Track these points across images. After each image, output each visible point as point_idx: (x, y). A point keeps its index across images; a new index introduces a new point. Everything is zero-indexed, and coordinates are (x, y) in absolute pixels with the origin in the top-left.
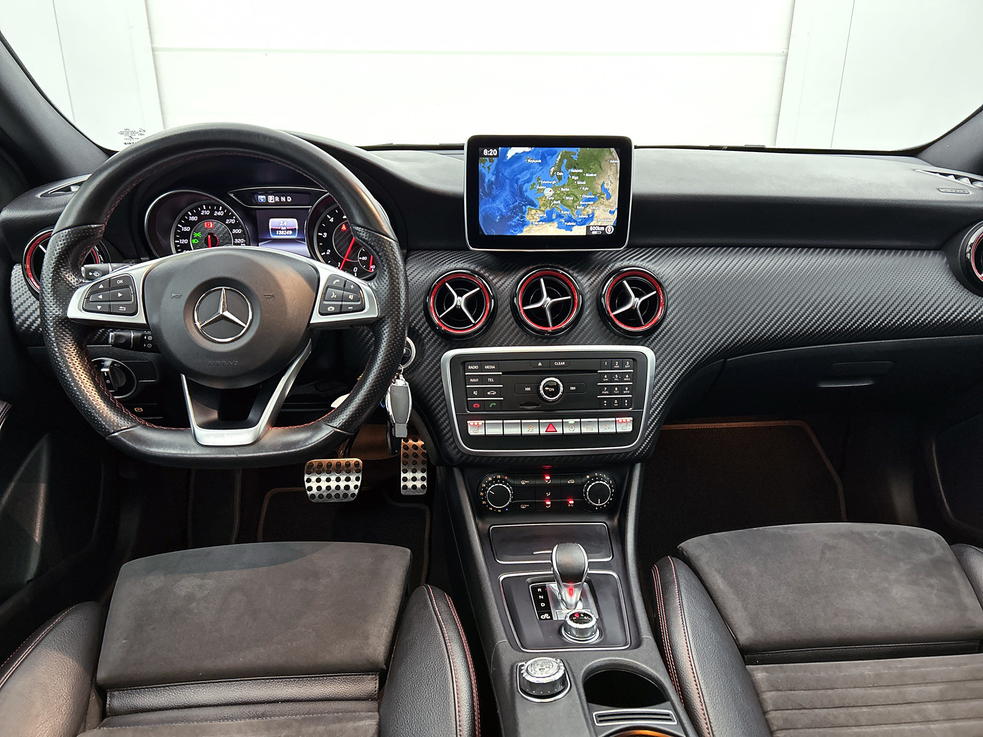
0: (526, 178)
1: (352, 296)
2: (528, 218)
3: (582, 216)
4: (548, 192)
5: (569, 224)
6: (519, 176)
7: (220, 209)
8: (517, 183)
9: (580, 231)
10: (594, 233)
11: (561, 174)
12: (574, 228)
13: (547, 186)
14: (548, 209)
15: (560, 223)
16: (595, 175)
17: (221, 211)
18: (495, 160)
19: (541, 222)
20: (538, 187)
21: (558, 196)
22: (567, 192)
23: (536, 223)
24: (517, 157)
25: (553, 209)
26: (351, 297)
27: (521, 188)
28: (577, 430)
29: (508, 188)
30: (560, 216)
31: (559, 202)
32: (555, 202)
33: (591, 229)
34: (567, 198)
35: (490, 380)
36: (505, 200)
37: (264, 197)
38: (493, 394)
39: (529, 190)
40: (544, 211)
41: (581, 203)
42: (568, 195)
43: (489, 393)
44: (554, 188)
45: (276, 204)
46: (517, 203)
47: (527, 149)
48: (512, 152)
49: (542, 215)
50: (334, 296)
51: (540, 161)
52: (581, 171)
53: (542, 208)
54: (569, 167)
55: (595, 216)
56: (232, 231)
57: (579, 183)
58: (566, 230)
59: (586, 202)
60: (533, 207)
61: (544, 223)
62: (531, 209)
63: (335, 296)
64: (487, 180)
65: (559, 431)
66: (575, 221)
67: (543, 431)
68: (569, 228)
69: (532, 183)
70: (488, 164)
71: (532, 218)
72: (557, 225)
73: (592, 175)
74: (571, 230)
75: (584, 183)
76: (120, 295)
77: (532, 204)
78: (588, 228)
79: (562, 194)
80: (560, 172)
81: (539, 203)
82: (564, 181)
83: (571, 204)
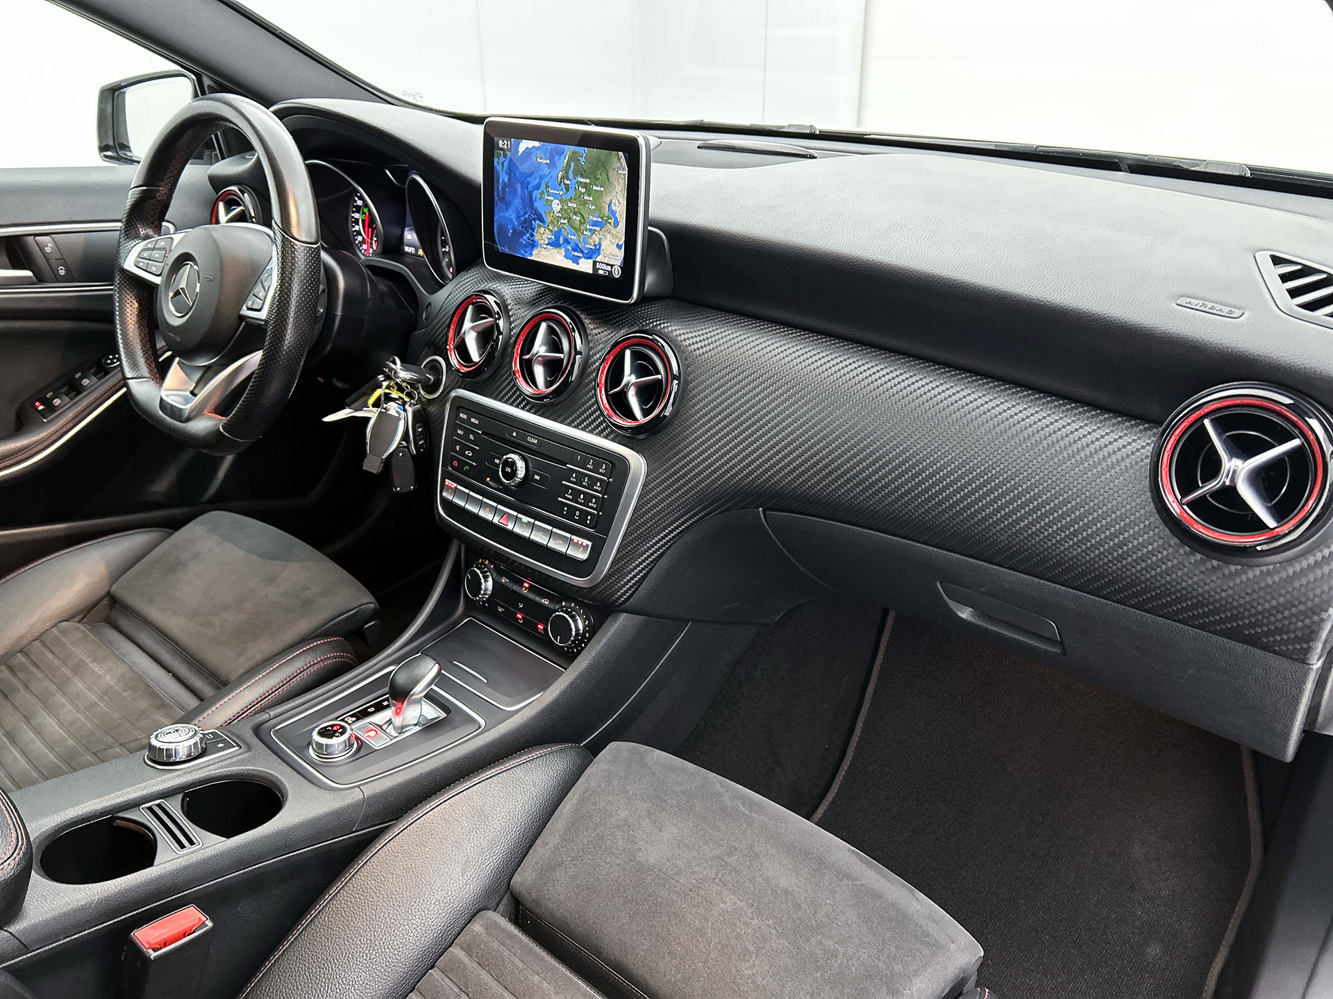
0: (535, 183)
2: (537, 237)
3: (589, 246)
4: (556, 206)
5: (576, 254)
6: (529, 179)
8: (527, 188)
9: (585, 266)
10: (601, 272)
11: (568, 182)
12: (580, 261)
13: (556, 196)
14: (556, 229)
15: (567, 250)
16: (602, 189)
18: (509, 154)
19: (549, 247)
20: (546, 197)
21: (565, 213)
22: (574, 208)
23: (545, 246)
24: (528, 152)
25: (561, 230)
27: (531, 195)
28: (525, 533)
29: (519, 194)
30: (567, 241)
31: (566, 221)
32: (562, 221)
33: (598, 266)
34: (574, 217)
36: (517, 209)
38: (470, 455)
39: (538, 199)
40: (551, 231)
41: (588, 227)
42: (575, 214)
43: (466, 453)
44: (562, 201)
46: (527, 216)
47: (537, 144)
48: (525, 145)
49: (549, 237)
51: (548, 161)
52: (588, 181)
53: (551, 227)
54: (576, 174)
55: (602, 248)
57: (585, 198)
58: (573, 262)
59: (593, 226)
60: (542, 224)
61: (551, 248)
62: (540, 226)
64: (501, 181)
65: (510, 527)
66: (582, 252)
67: (496, 520)
68: (576, 260)
69: (540, 190)
70: (502, 159)
71: (540, 238)
72: (564, 254)
73: (598, 189)
74: (578, 264)
75: (591, 199)
76: (157, 256)
77: (542, 220)
78: (595, 263)
79: (569, 211)
80: (568, 179)
81: (548, 219)
82: (571, 193)
83: (577, 227)
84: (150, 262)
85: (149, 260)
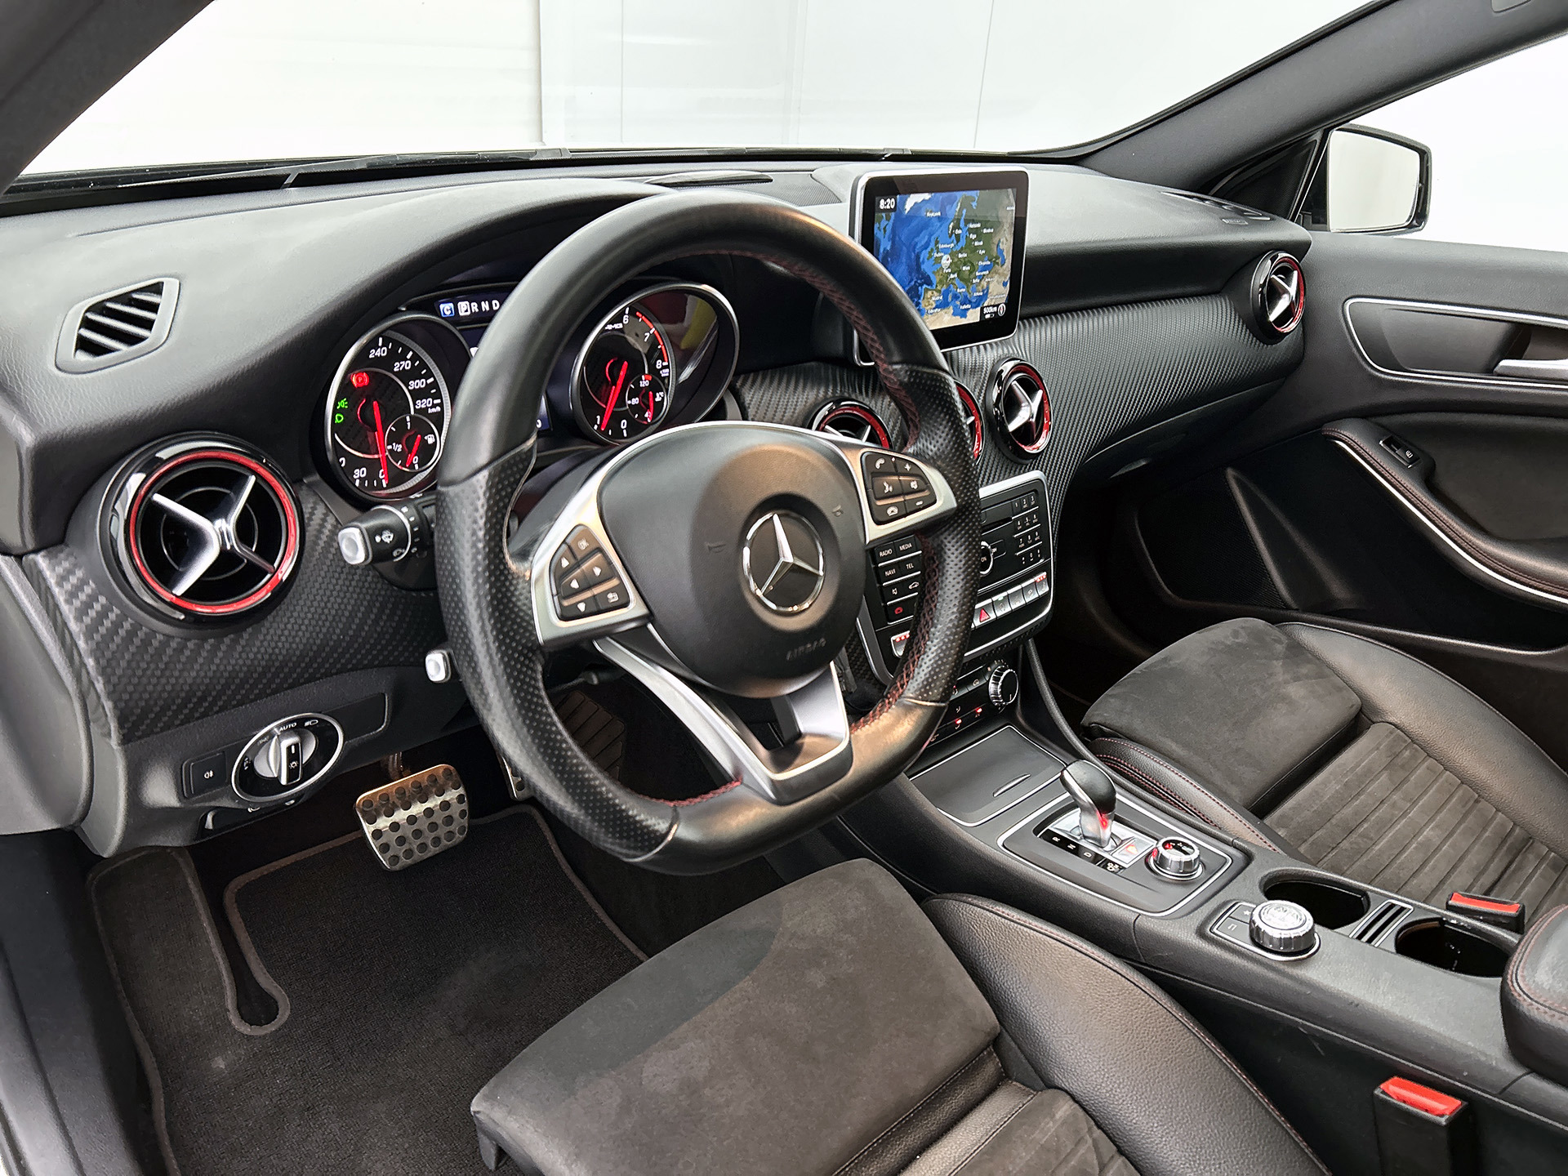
0: (923, 243)
1: (915, 482)
2: (923, 303)
3: (978, 294)
5: (965, 307)
6: (916, 240)
7: (380, 344)
8: (914, 251)
9: (973, 317)
10: (987, 316)
11: (960, 232)
12: (969, 313)
13: (945, 251)
14: (945, 287)
15: (955, 307)
16: (992, 231)
18: (893, 215)
19: (937, 310)
20: (936, 255)
21: (956, 266)
22: (964, 258)
23: (932, 311)
24: (916, 209)
25: (950, 287)
26: (914, 485)
27: (918, 257)
28: (1006, 608)
29: (904, 260)
30: (956, 297)
31: (956, 275)
32: (952, 276)
33: (985, 311)
34: (964, 268)
35: (910, 566)
37: (451, 305)
38: (916, 586)
39: (926, 260)
40: (939, 291)
41: (977, 274)
42: (965, 264)
43: (910, 587)
44: (952, 254)
45: (474, 317)
46: (913, 283)
47: (927, 196)
48: (913, 200)
49: (938, 298)
50: (888, 489)
51: (939, 214)
52: (978, 226)
53: (939, 288)
54: (967, 221)
55: (990, 291)
56: (407, 386)
57: (976, 244)
58: (961, 317)
59: (982, 271)
60: (929, 287)
61: (939, 310)
62: (927, 290)
63: (891, 489)
64: (882, 250)
65: (993, 616)
66: (970, 302)
67: (977, 622)
68: (963, 314)
69: (929, 249)
70: (884, 223)
71: (927, 304)
72: (952, 311)
73: (989, 231)
74: (965, 316)
75: (982, 243)
77: (929, 283)
78: (982, 310)
79: (959, 262)
80: (959, 228)
81: (935, 279)
82: (963, 243)
83: (967, 277)
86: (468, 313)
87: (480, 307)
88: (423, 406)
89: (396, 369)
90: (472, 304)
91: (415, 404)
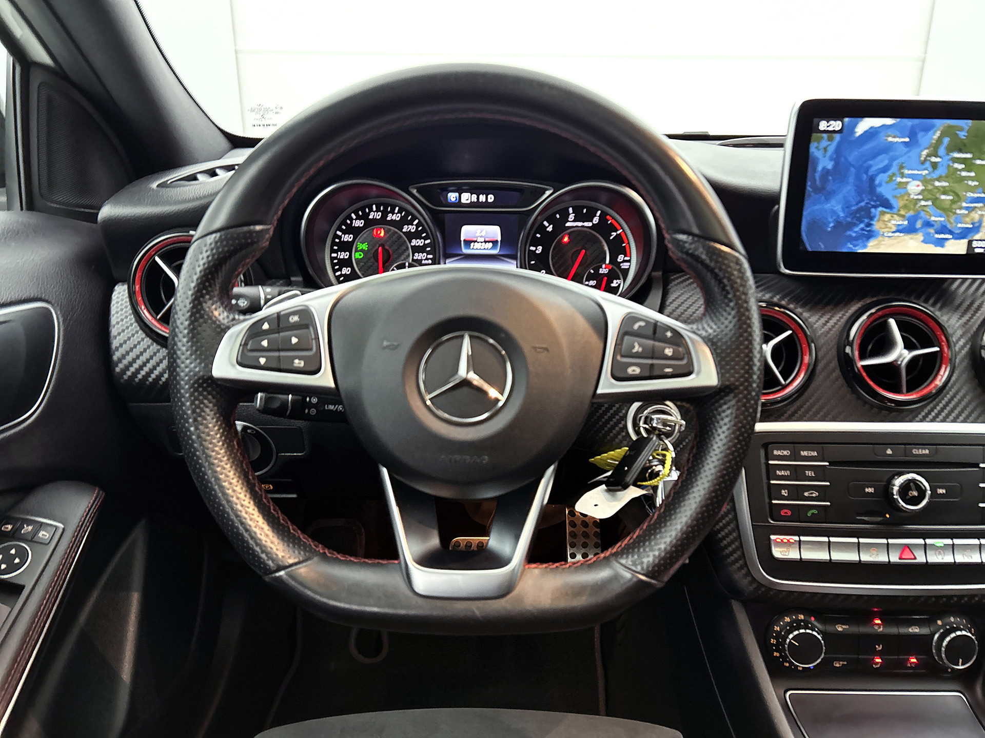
0: (881, 166)
1: (671, 350)
2: (877, 225)
3: (963, 225)
4: (915, 188)
5: (942, 236)
6: (871, 162)
7: (396, 211)
8: (866, 173)
9: (957, 247)
10: (977, 251)
11: (938, 160)
12: (947, 243)
13: (914, 177)
14: (911, 213)
15: (926, 235)
17: (397, 214)
18: (837, 137)
19: (898, 234)
20: (899, 179)
21: (929, 194)
22: (944, 187)
23: (890, 234)
24: (871, 134)
25: (919, 213)
26: (669, 352)
27: (872, 179)
28: (948, 558)
29: (851, 180)
30: (928, 224)
31: (930, 203)
32: (923, 203)
33: (975, 244)
34: (943, 197)
35: (809, 473)
36: (845, 198)
37: (457, 194)
38: (814, 495)
39: (884, 184)
40: (903, 216)
41: (964, 205)
42: (945, 193)
43: (806, 494)
44: (925, 181)
45: (472, 205)
46: (863, 204)
47: (889, 121)
48: (865, 125)
49: (900, 223)
50: (637, 348)
51: (907, 140)
52: (969, 156)
53: (902, 212)
54: (950, 149)
55: (983, 225)
56: (410, 242)
57: (964, 174)
58: (936, 246)
59: (971, 203)
60: (887, 211)
61: (902, 234)
62: (883, 213)
63: (640, 350)
64: (820, 168)
65: (921, 558)
66: (951, 232)
67: (894, 558)
68: (941, 243)
69: (890, 173)
70: (824, 143)
71: (883, 226)
72: (922, 238)
73: (984, 163)
74: (943, 246)
75: (973, 174)
76: (294, 340)
77: (887, 205)
78: (970, 242)
79: (936, 191)
80: (936, 156)
81: (897, 203)
82: (941, 171)
83: (948, 206)
84: (282, 354)
85: (279, 350)
86: (469, 202)
87: (478, 198)
88: (419, 258)
89: (404, 230)
90: (473, 195)
91: (413, 256)
